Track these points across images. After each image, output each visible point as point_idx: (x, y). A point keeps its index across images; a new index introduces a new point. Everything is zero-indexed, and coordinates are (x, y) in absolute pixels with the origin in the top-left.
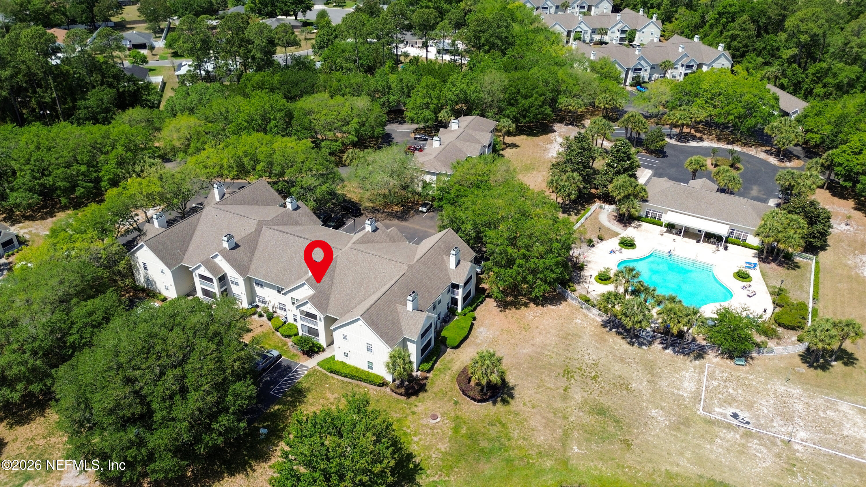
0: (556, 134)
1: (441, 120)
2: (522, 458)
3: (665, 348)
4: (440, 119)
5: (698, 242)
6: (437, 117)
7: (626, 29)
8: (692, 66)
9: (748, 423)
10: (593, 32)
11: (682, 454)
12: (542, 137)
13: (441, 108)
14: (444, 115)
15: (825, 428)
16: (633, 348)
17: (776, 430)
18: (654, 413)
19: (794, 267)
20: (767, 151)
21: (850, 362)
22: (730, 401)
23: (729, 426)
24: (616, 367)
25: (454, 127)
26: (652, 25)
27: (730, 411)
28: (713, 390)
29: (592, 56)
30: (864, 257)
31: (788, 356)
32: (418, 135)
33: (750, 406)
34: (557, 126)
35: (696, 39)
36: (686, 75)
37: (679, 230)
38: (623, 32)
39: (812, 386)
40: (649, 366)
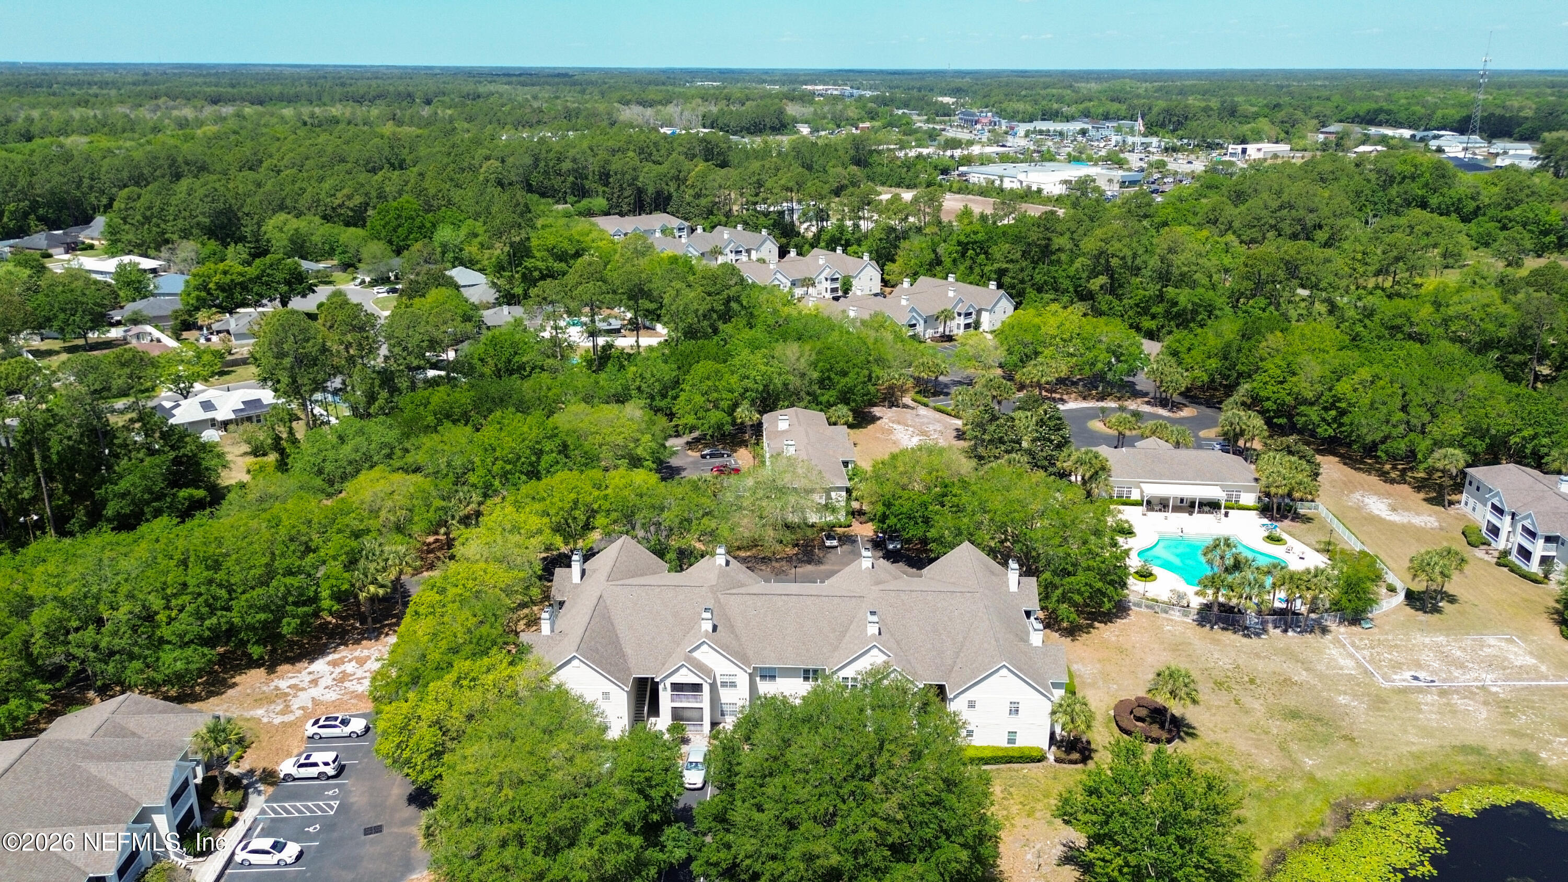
0: (885, 420)
1: (742, 423)
2: (1267, 789)
3: (1285, 631)
4: (739, 421)
5: (1191, 513)
6: (734, 420)
7: (837, 276)
8: (970, 314)
9: (1432, 681)
10: (793, 284)
11: (1405, 731)
12: (870, 427)
13: (736, 405)
14: (745, 413)
15: (1495, 663)
16: (1254, 641)
17: (1463, 679)
18: (1342, 700)
19: (1307, 520)
20: (1148, 403)
21: (1452, 599)
22: (1397, 666)
23: (1420, 690)
24: (1260, 665)
25: (783, 425)
26: (869, 268)
27: (1407, 675)
28: (1371, 661)
29: (852, 314)
30: (1357, 495)
31: (1397, 609)
32: (707, 451)
33: (1419, 665)
34: (877, 411)
35: (951, 278)
36: (967, 326)
37: (1160, 505)
38: (834, 280)
39: (1448, 631)
40: (1289, 654)
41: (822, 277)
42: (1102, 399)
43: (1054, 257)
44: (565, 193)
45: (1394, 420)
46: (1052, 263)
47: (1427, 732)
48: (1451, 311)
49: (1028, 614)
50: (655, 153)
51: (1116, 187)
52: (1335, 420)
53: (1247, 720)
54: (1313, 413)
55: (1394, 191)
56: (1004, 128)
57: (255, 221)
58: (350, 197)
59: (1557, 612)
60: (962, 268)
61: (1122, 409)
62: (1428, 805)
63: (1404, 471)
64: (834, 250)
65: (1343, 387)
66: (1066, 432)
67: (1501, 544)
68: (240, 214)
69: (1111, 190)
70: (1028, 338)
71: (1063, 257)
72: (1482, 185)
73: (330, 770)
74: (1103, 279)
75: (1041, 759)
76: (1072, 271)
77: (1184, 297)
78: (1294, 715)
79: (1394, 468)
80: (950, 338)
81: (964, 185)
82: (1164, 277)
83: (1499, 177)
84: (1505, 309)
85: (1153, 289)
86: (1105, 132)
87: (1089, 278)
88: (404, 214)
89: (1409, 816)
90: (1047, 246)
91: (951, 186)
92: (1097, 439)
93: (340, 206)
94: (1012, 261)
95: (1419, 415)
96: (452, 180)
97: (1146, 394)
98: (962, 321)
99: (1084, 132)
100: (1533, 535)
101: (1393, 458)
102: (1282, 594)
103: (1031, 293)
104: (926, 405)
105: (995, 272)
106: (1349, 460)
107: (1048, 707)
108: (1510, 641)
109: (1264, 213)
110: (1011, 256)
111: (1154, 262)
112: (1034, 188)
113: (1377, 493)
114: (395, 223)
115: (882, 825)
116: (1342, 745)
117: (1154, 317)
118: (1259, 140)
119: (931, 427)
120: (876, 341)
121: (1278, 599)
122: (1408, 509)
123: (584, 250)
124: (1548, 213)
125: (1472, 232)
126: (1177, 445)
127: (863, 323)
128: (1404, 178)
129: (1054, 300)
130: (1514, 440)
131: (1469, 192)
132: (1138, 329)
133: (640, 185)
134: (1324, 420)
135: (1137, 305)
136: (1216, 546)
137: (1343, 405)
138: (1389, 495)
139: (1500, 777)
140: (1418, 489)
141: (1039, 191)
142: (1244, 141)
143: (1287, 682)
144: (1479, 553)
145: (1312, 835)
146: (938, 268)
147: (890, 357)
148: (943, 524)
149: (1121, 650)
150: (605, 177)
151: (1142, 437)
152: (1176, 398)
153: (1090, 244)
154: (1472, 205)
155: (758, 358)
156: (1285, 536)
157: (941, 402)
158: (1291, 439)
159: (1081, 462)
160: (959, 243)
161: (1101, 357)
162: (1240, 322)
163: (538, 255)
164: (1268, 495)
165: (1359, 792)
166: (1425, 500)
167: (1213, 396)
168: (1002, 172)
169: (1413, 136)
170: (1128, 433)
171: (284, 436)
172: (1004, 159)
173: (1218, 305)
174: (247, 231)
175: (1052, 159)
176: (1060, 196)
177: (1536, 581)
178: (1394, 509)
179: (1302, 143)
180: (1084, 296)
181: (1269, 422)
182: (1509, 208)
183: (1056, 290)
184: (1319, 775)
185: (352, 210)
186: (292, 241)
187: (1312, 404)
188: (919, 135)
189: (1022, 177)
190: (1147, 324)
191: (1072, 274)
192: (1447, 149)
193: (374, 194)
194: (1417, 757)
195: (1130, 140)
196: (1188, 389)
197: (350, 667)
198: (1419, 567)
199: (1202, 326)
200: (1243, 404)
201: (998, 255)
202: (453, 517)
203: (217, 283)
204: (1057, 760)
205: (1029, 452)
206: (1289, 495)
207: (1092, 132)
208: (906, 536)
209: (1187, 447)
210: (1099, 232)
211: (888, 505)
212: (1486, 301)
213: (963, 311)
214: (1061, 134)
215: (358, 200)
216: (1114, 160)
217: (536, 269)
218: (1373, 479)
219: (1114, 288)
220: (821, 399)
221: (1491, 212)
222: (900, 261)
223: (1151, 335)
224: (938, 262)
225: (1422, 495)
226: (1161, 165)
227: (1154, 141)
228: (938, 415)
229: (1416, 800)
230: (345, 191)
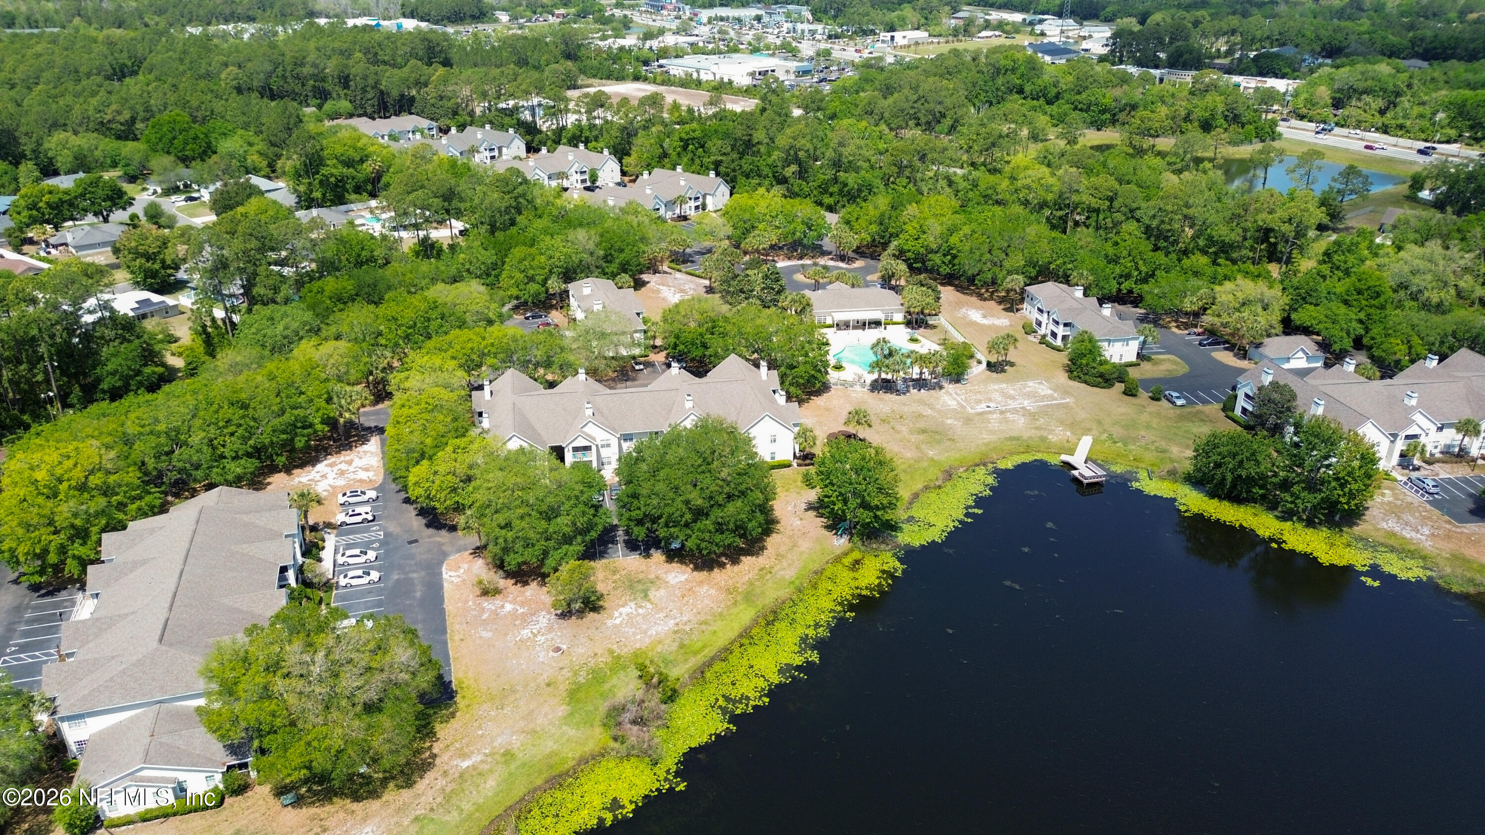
0: (652, 284)
1: (553, 292)
2: (911, 467)
3: (919, 390)
4: (551, 290)
5: (863, 329)
6: (547, 291)
7: (584, 169)
8: (698, 198)
9: (997, 407)
10: (550, 177)
11: (981, 433)
12: (643, 289)
13: (545, 281)
14: (555, 285)
15: (1032, 395)
16: (902, 397)
17: (1013, 405)
18: (949, 421)
19: (934, 327)
20: (832, 259)
21: (1012, 364)
22: (979, 402)
23: (990, 412)
24: (906, 409)
25: (587, 291)
26: (610, 161)
27: (984, 405)
28: (966, 400)
29: (611, 203)
30: (964, 310)
31: (982, 372)
32: (529, 314)
33: (990, 400)
34: (645, 277)
35: (679, 169)
36: (697, 208)
37: (845, 325)
38: (583, 173)
39: (1008, 381)
40: (922, 402)
41: (573, 170)
42: (801, 258)
43: (755, 149)
44: (307, 96)
45: (984, 259)
46: (753, 154)
47: (993, 432)
48: (1019, 184)
49: (774, 392)
50: (380, 53)
51: (793, 77)
52: (950, 262)
53: (898, 436)
54: (937, 259)
55: (1000, 81)
56: (688, 13)
57: (34, 139)
58: (119, 113)
59: (1068, 366)
60: (685, 160)
61: (815, 264)
62: (990, 466)
63: (992, 293)
64: (576, 146)
65: (954, 240)
66: (783, 282)
67: (1042, 331)
68: (17, 134)
69: (788, 79)
70: (747, 216)
71: (763, 149)
72: (1061, 74)
73: (370, 518)
74: (794, 168)
75: (790, 466)
76: (770, 161)
77: (851, 179)
78: (924, 431)
79: (987, 291)
80: (685, 218)
81: (666, 77)
82: (837, 164)
83: (1073, 68)
84: (1051, 181)
85: (830, 174)
86: (777, 18)
87: (783, 168)
88: (177, 127)
89: (981, 471)
90: (749, 141)
91: (655, 78)
92: (801, 286)
93: (109, 121)
94: (725, 154)
95: (999, 255)
96: (212, 91)
97: (830, 253)
98: (692, 204)
99: (758, 19)
100: (1057, 323)
101: (985, 284)
102: (916, 370)
103: (741, 180)
104: (679, 271)
105: (713, 163)
106: (960, 289)
107: (792, 436)
108: (1041, 383)
109: (907, 105)
110: (724, 151)
111: (830, 153)
112: (726, 80)
113: (977, 308)
114: (170, 136)
115: (721, 483)
116: (948, 443)
117: (831, 195)
118: (903, 27)
119: (687, 287)
120: (639, 225)
121: (915, 372)
122: (993, 316)
123: (367, 156)
124: (1104, 97)
125: (1054, 113)
126: (853, 286)
127: (621, 209)
128: (1006, 70)
129: (760, 185)
130: (1052, 266)
131: (1051, 80)
132: (820, 204)
133: (382, 87)
134: (944, 262)
135: (820, 187)
136: (878, 343)
137: (954, 252)
138: (983, 308)
139: (1028, 449)
140: (1000, 303)
141: (730, 82)
142: (892, 29)
143: (920, 416)
144: (1031, 338)
145: (932, 485)
146: (666, 160)
147: (650, 236)
148: (716, 344)
149: (827, 409)
150: (345, 81)
151: (830, 283)
152: (851, 254)
153: (782, 141)
154: (1053, 92)
155: (558, 241)
156: (919, 338)
157: (690, 268)
158: (922, 276)
159: (794, 301)
160: (681, 140)
161: (798, 228)
162: (890, 197)
163: (329, 162)
164: (909, 313)
165: (956, 464)
166: (1004, 309)
167: (875, 251)
168: (698, 65)
169: (1024, 20)
170: (821, 281)
171: (209, 324)
172: (695, 49)
173: (875, 184)
174: (28, 149)
175: (736, 50)
176: (748, 87)
177: (1059, 350)
178: (985, 316)
179: (938, 29)
180: (782, 181)
181: (910, 267)
182: (1079, 93)
183: (760, 176)
184: (936, 458)
185: (122, 124)
186: (76, 158)
187: (937, 252)
188: (614, 24)
189: (714, 69)
190: (828, 200)
191: (770, 163)
192: (1048, 33)
193: (140, 108)
194: (986, 445)
195: (799, 27)
196: (858, 248)
197: (343, 467)
198: (993, 347)
199: (865, 200)
200: (894, 255)
201: (713, 149)
202: (377, 368)
203: (47, 203)
204: (799, 465)
205: (759, 298)
206: (922, 313)
207: (766, 19)
208: (691, 356)
209: (859, 286)
210: (788, 131)
211: (677, 337)
212: (1040, 176)
213: (693, 196)
214: (739, 20)
215: (126, 115)
216: (789, 50)
217: (332, 175)
218: (974, 299)
219: (802, 174)
220: (607, 270)
221: (1067, 96)
222: (634, 155)
223: (831, 209)
224: (665, 155)
225: (1002, 307)
226: (827, 53)
227: (819, 27)
228: (690, 277)
229: (985, 465)
230: (114, 107)
